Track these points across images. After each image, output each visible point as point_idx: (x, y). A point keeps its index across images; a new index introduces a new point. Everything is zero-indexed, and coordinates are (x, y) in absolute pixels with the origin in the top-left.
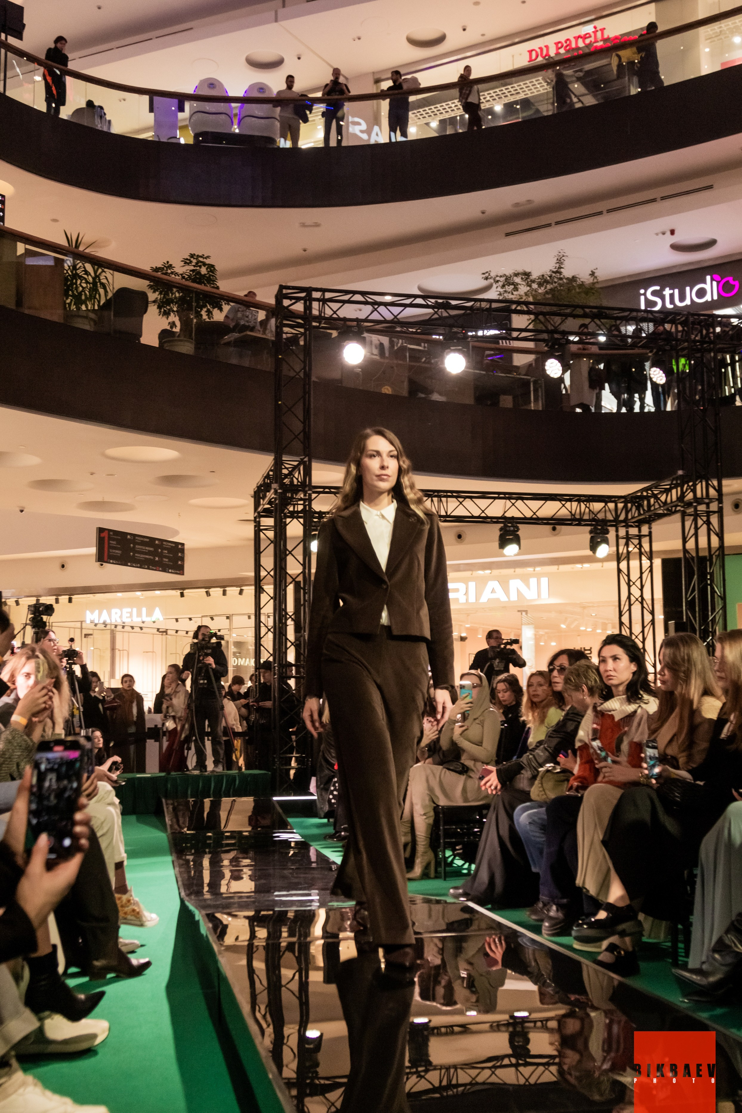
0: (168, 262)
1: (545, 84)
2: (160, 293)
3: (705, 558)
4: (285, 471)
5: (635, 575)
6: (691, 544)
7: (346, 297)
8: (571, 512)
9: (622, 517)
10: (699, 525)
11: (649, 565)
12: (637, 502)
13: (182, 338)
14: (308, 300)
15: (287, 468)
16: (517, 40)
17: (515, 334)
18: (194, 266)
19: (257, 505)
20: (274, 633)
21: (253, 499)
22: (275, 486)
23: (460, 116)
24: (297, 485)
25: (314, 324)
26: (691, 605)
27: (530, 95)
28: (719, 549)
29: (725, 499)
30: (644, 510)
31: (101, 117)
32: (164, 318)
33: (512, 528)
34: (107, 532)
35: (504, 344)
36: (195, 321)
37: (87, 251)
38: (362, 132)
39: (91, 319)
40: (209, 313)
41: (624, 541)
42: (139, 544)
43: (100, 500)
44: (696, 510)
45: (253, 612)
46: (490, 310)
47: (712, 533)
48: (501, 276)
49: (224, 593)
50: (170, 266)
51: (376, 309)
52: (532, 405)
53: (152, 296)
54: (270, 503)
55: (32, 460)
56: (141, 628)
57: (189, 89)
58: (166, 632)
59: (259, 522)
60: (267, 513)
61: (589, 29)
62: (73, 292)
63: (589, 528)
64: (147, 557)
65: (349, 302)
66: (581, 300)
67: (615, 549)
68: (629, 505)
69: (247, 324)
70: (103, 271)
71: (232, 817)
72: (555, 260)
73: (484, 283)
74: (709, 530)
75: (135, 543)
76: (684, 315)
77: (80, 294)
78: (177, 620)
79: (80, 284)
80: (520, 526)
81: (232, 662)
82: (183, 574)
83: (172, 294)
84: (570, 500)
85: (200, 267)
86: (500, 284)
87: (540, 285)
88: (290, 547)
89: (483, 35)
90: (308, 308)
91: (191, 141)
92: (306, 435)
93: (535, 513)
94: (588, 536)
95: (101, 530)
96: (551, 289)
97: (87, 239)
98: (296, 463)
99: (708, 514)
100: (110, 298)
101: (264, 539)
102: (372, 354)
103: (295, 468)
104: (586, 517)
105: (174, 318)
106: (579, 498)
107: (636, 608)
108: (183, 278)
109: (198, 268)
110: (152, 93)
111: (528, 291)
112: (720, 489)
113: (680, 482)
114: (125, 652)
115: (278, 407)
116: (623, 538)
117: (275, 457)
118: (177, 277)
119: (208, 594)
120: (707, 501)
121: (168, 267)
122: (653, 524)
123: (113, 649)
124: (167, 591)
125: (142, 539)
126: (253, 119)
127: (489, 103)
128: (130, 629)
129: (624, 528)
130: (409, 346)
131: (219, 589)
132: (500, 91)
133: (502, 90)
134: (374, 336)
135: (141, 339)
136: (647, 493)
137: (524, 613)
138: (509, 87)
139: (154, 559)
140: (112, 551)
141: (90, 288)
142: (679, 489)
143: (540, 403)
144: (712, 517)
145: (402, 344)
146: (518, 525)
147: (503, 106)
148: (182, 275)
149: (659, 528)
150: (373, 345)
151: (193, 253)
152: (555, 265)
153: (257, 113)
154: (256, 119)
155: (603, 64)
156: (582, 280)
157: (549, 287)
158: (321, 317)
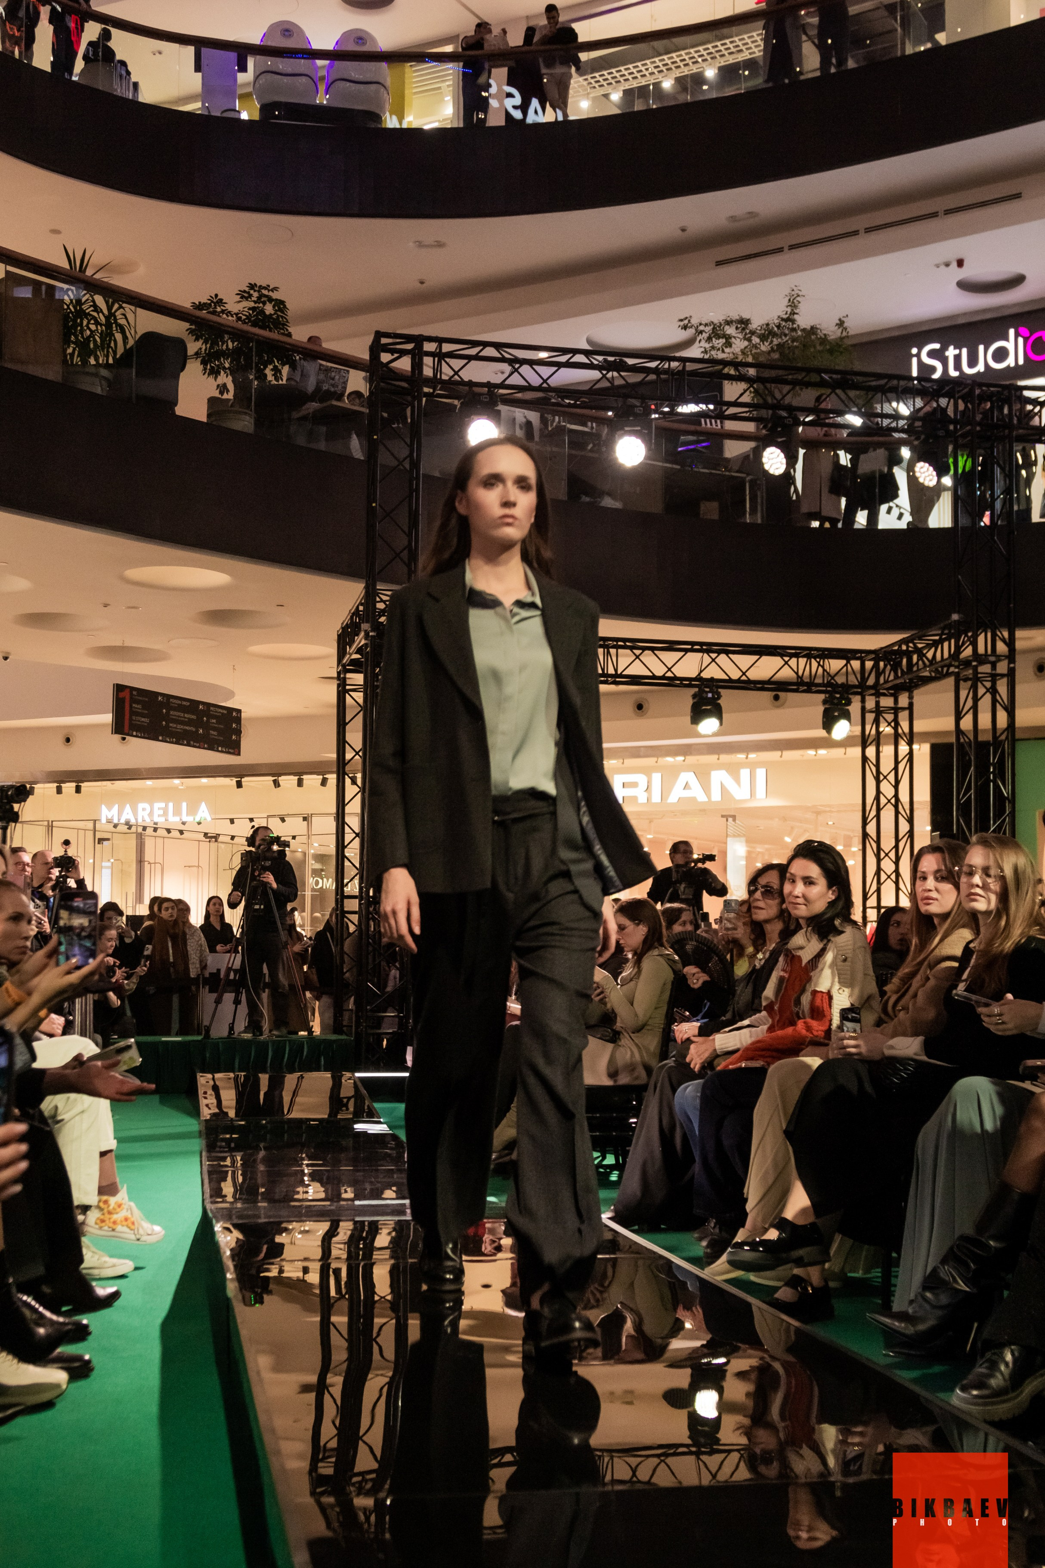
0: (216, 295)
2: (206, 342)
3: (986, 744)
5: (887, 766)
6: (966, 723)
7: (473, 351)
8: (797, 673)
9: (871, 681)
10: (980, 694)
11: (908, 751)
12: (894, 660)
13: (237, 408)
14: (419, 355)
17: (728, 411)
18: (254, 301)
19: (341, 654)
21: (335, 646)
22: (366, 627)
23: (654, 84)
25: (426, 390)
26: (964, 809)
28: (1006, 729)
29: (1018, 657)
30: (902, 670)
31: (122, 77)
32: (211, 379)
33: (710, 695)
34: (128, 690)
35: (709, 425)
36: (256, 383)
37: (97, 276)
39: (104, 378)
40: (277, 372)
41: (874, 715)
42: (175, 709)
43: (118, 643)
44: (976, 672)
45: (335, 810)
46: (684, 373)
47: (998, 705)
48: (706, 325)
49: (300, 783)
50: (220, 302)
51: (516, 370)
52: (747, 516)
53: (193, 347)
54: (360, 651)
55: (21, 584)
57: (254, 37)
58: (216, 838)
59: (345, 679)
60: (357, 666)
62: (76, 337)
63: (822, 696)
64: (187, 728)
65: (477, 357)
66: (825, 361)
67: (859, 728)
68: (882, 664)
69: (332, 389)
70: (121, 307)
71: (298, 1099)
72: (785, 302)
73: (683, 336)
74: (994, 702)
75: (170, 708)
77: (87, 340)
78: (232, 821)
79: (87, 326)
80: (723, 692)
81: (312, 883)
82: (239, 754)
83: (223, 345)
84: (797, 656)
85: (264, 303)
86: (705, 335)
87: (763, 338)
90: (418, 365)
91: (256, 117)
92: (412, 553)
93: (744, 674)
94: (821, 709)
95: (119, 688)
96: (779, 345)
97: (97, 259)
99: (994, 677)
100: (131, 348)
101: (352, 707)
104: (818, 681)
105: (225, 379)
106: (809, 653)
107: (888, 815)
108: (239, 319)
109: (261, 305)
110: (199, 43)
111: (746, 347)
112: (1011, 643)
113: (955, 632)
114: (158, 866)
115: (371, 511)
116: (871, 712)
117: (367, 583)
118: (230, 318)
119: (276, 784)
120: (992, 659)
121: (217, 302)
122: (916, 692)
123: (140, 861)
124: (218, 779)
125: (180, 702)
126: (348, 84)
127: (697, 66)
128: (165, 833)
129: (873, 698)
130: (568, 426)
131: (292, 777)
132: (713, 47)
133: (717, 46)
134: (517, 410)
135: (176, 408)
136: (908, 647)
137: (730, 820)
138: (727, 41)
139: (197, 731)
140: (134, 718)
141: (102, 331)
142: (953, 641)
143: (759, 515)
144: (998, 683)
145: (559, 422)
146: (720, 690)
147: (717, 71)
148: (237, 314)
149: (923, 697)
150: (518, 422)
151: (253, 282)
152: (787, 309)
153: (353, 75)
154: (351, 84)
155: (868, 8)
156: (824, 332)
157: (776, 341)
158: (436, 380)
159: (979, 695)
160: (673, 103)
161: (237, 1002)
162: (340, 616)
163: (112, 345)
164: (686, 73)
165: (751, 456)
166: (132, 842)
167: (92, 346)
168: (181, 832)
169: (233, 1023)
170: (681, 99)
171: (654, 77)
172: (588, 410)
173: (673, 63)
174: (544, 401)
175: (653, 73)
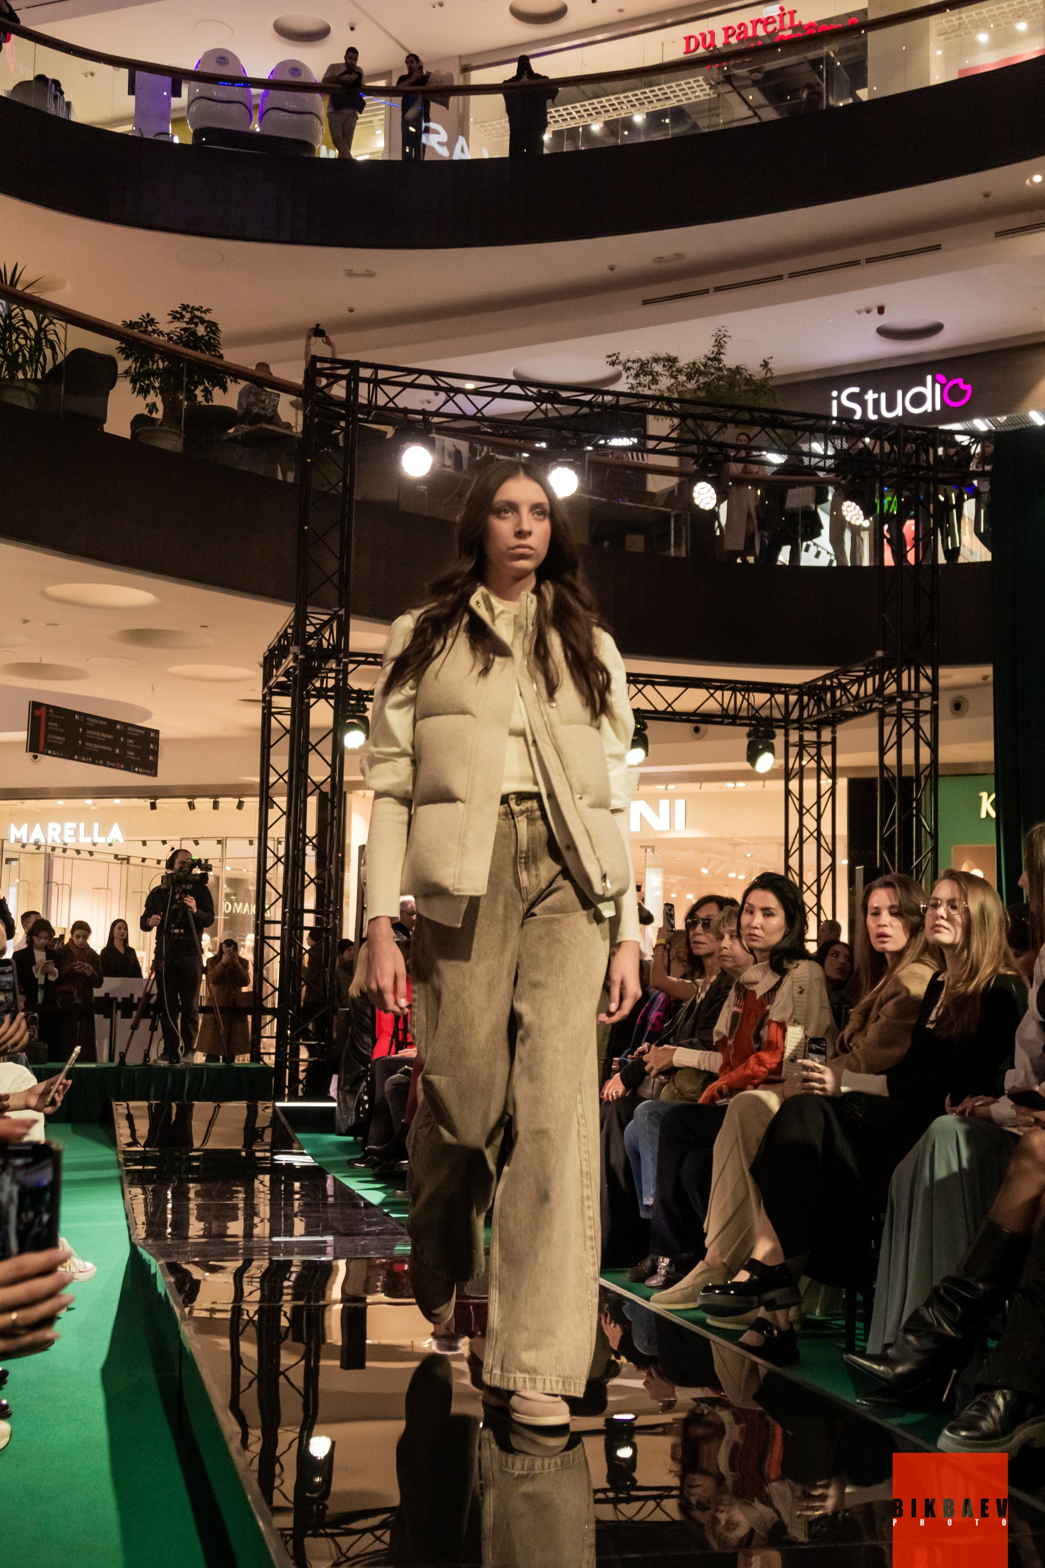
0: (148, 315)
1: (707, 87)
2: (136, 361)
3: (909, 780)
4: (310, 629)
5: (809, 800)
6: (890, 758)
7: (409, 379)
8: (722, 705)
9: (795, 715)
10: (903, 729)
11: (830, 785)
12: (815, 695)
13: (165, 427)
14: (353, 380)
15: (314, 625)
16: (669, 21)
17: (651, 444)
18: (186, 322)
19: (267, 677)
20: (286, 866)
21: (261, 670)
22: (293, 649)
23: (583, 127)
24: (327, 649)
25: (360, 416)
26: (888, 844)
27: (685, 102)
28: (930, 765)
29: (939, 694)
30: (826, 706)
31: (56, 97)
32: (140, 398)
34: (44, 708)
35: (633, 459)
36: (186, 403)
37: (28, 291)
38: (440, 143)
39: (32, 393)
40: (207, 393)
41: (796, 749)
42: (91, 728)
43: (37, 661)
44: (898, 709)
45: (256, 833)
46: (616, 407)
47: (921, 742)
48: (634, 362)
49: (216, 806)
50: (152, 322)
51: (451, 399)
52: (671, 550)
53: (124, 365)
54: (286, 674)
57: (189, 63)
58: (127, 859)
59: (270, 701)
60: (282, 688)
61: (772, 10)
62: (5, 351)
63: (746, 730)
64: (104, 748)
65: (412, 385)
66: (749, 400)
67: (782, 761)
68: (806, 699)
69: (263, 413)
70: (51, 323)
71: (215, 1129)
72: (711, 342)
73: (609, 371)
74: (917, 738)
75: (86, 727)
76: (893, 428)
77: (16, 355)
78: (144, 843)
79: (16, 340)
80: (649, 722)
81: (224, 908)
82: (155, 775)
83: (153, 365)
84: (722, 688)
85: (196, 325)
86: (633, 372)
87: (690, 377)
88: (313, 740)
89: (621, 11)
90: (352, 391)
91: (189, 140)
92: (343, 574)
93: (670, 705)
94: (746, 741)
95: (35, 706)
96: (705, 383)
97: (27, 272)
98: (326, 618)
99: (917, 714)
100: (61, 363)
101: (276, 728)
102: (444, 465)
103: (325, 624)
104: (743, 713)
105: (154, 398)
106: (734, 686)
107: (810, 847)
108: (171, 339)
109: (193, 326)
110: (134, 66)
111: (672, 385)
112: (934, 681)
113: (878, 667)
114: (66, 888)
115: (303, 534)
116: (795, 745)
117: (296, 606)
118: (161, 338)
119: (191, 806)
120: (916, 696)
121: (149, 321)
122: (839, 727)
123: (48, 882)
124: (132, 800)
125: (97, 721)
126: (282, 113)
127: (625, 110)
128: (75, 853)
129: (796, 731)
130: (497, 456)
131: (207, 800)
132: (642, 93)
133: (645, 93)
134: (446, 439)
135: (105, 426)
136: (832, 682)
137: (649, 850)
138: (656, 88)
139: (114, 751)
140: (49, 736)
141: (31, 346)
142: (877, 677)
143: (684, 548)
144: (921, 719)
145: (488, 452)
146: (646, 721)
147: (645, 117)
148: (168, 334)
149: (845, 732)
150: (446, 451)
151: (185, 304)
152: (712, 349)
153: (288, 105)
154: (286, 113)
155: (791, 63)
156: (750, 372)
157: (702, 380)
158: (371, 406)
159: (902, 731)
160: (603, 145)
161: (153, 1028)
162: (268, 638)
163: (41, 359)
164: (615, 117)
165: (677, 491)
166: (41, 863)
167: (20, 360)
168: (91, 853)
169: (149, 1050)
170: (610, 142)
171: (583, 120)
172: (517, 441)
173: (602, 107)
174: (476, 431)
175: (583, 116)
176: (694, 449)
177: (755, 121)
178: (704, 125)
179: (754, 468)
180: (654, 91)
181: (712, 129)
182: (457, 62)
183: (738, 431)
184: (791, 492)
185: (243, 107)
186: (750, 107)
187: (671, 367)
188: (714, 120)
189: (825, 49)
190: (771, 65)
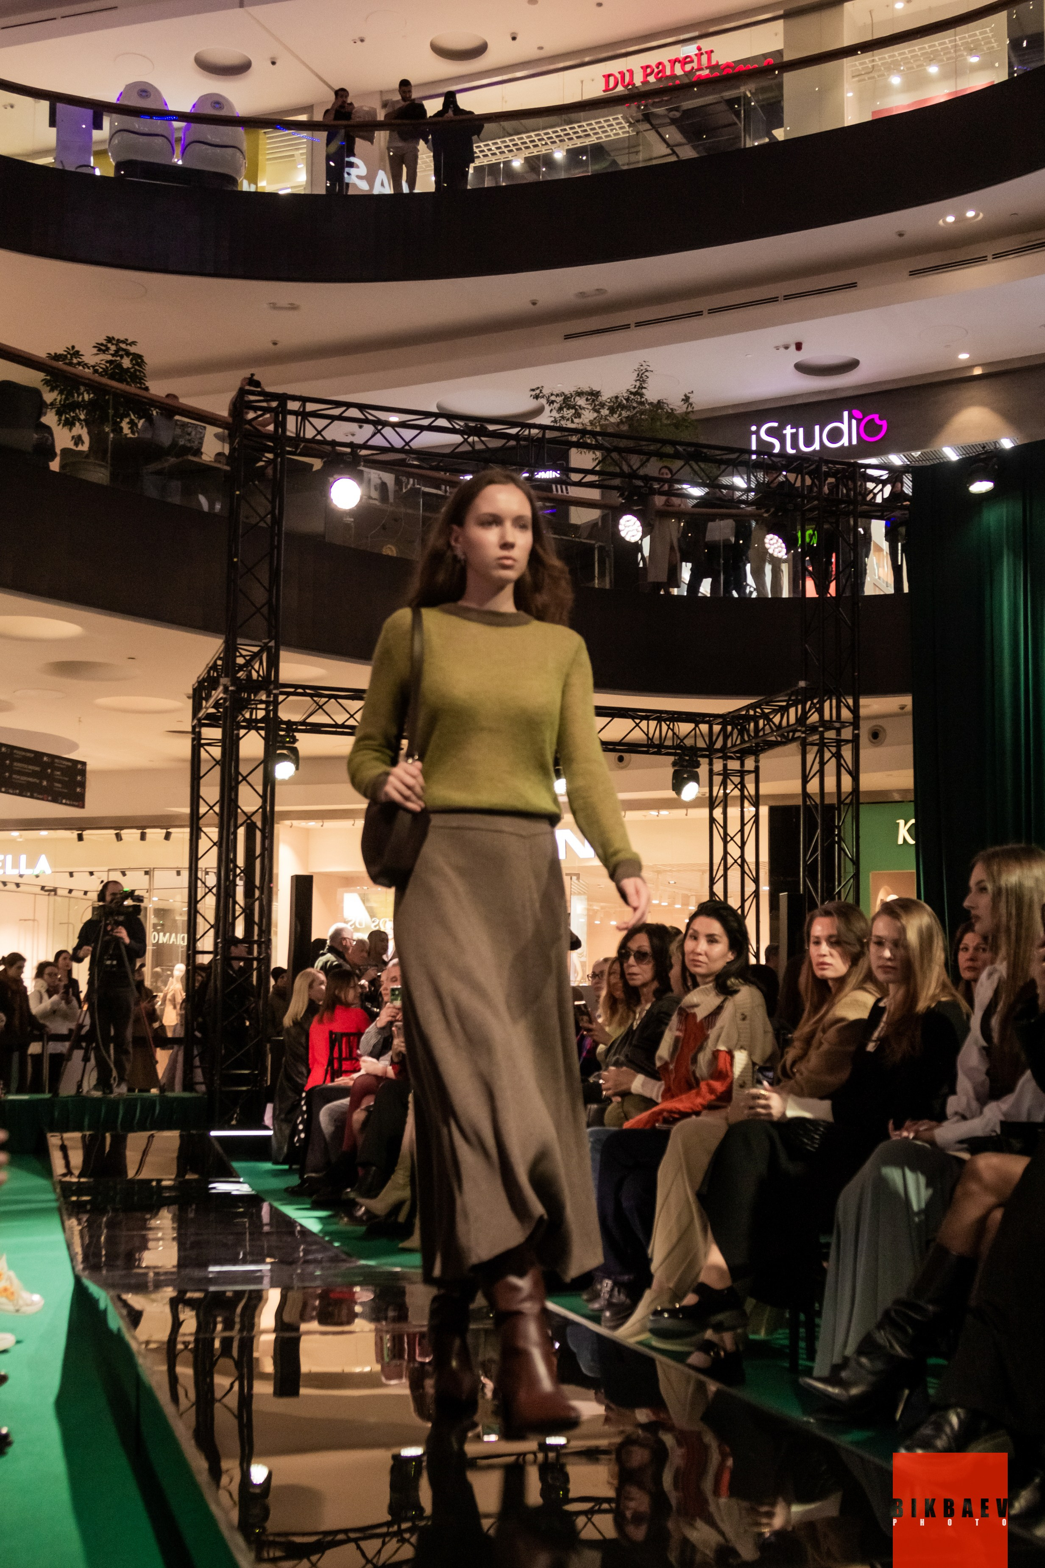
0: (73, 347)
1: (626, 125)
2: (61, 393)
3: (831, 807)
4: (240, 661)
5: (733, 827)
6: (813, 786)
7: (338, 412)
8: (647, 735)
9: (718, 745)
10: (826, 758)
11: (754, 814)
12: (739, 724)
13: (91, 460)
14: (280, 414)
15: (244, 657)
16: (587, 59)
17: (575, 477)
18: (112, 355)
19: (197, 708)
20: (218, 896)
21: (191, 701)
22: (224, 681)
23: (504, 163)
24: (257, 680)
25: (288, 449)
26: (811, 871)
27: (604, 139)
28: (851, 793)
29: (862, 723)
30: (749, 735)
32: (66, 430)
35: (558, 491)
36: (112, 436)
38: (361, 178)
40: (132, 424)
41: (721, 777)
42: (18, 760)
44: (822, 738)
45: (187, 865)
46: (541, 441)
47: (843, 770)
48: (557, 395)
49: (143, 837)
50: (77, 354)
51: (379, 431)
52: (596, 581)
54: (216, 705)
56: (18, 885)
57: (111, 96)
58: (54, 890)
59: (199, 733)
60: (212, 721)
61: (690, 50)
63: (672, 759)
64: (31, 779)
65: (340, 418)
66: (670, 434)
67: (707, 790)
68: (729, 728)
69: (189, 445)
71: (149, 1159)
72: (634, 376)
73: (532, 404)
74: (839, 766)
75: (13, 760)
76: (810, 463)
78: (71, 874)
81: (153, 938)
82: (83, 807)
83: (78, 397)
84: (647, 718)
85: (122, 357)
86: (556, 405)
87: (612, 411)
88: (244, 771)
89: (541, 48)
90: (281, 424)
91: (112, 173)
92: (273, 611)
94: (670, 770)
96: (629, 418)
98: (256, 649)
99: (839, 743)
101: (206, 761)
102: (370, 498)
103: (254, 656)
104: (668, 743)
105: (80, 430)
106: (660, 716)
107: (734, 874)
108: (96, 371)
109: (118, 358)
110: (54, 98)
111: (595, 419)
112: (855, 710)
113: (801, 697)
115: (232, 566)
116: (719, 774)
117: (226, 638)
118: (87, 370)
119: (119, 837)
120: (838, 725)
121: (74, 354)
122: (762, 756)
124: (59, 831)
126: (205, 147)
127: (546, 147)
129: (721, 760)
130: (422, 488)
131: (135, 831)
132: (562, 130)
133: (566, 130)
134: (373, 471)
136: (755, 712)
137: (574, 878)
138: (575, 125)
139: (41, 783)
142: (799, 707)
143: (607, 579)
144: (843, 748)
145: (414, 484)
147: (565, 154)
148: (93, 367)
149: (769, 761)
150: (373, 483)
151: (110, 336)
152: (634, 383)
153: (210, 138)
154: (208, 147)
155: (709, 102)
156: (671, 407)
157: (625, 414)
158: (298, 439)
159: (826, 760)
160: (525, 182)
162: (193, 669)
164: (536, 154)
165: (600, 524)
169: (82, 1079)
170: (531, 178)
171: (504, 156)
172: (442, 473)
173: (522, 143)
174: (402, 463)
175: (504, 152)
176: (617, 482)
177: (673, 159)
178: (624, 162)
179: (676, 501)
180: (574, 128)
181: (632, 167)
182: (378, 97)
183: (661, 464)
184: (711, 525)
185: (165, 140)
186: (668, 145)
187: (593, 401)
188: (633, 158)
189: (742, 89)
190: (688, 105)
